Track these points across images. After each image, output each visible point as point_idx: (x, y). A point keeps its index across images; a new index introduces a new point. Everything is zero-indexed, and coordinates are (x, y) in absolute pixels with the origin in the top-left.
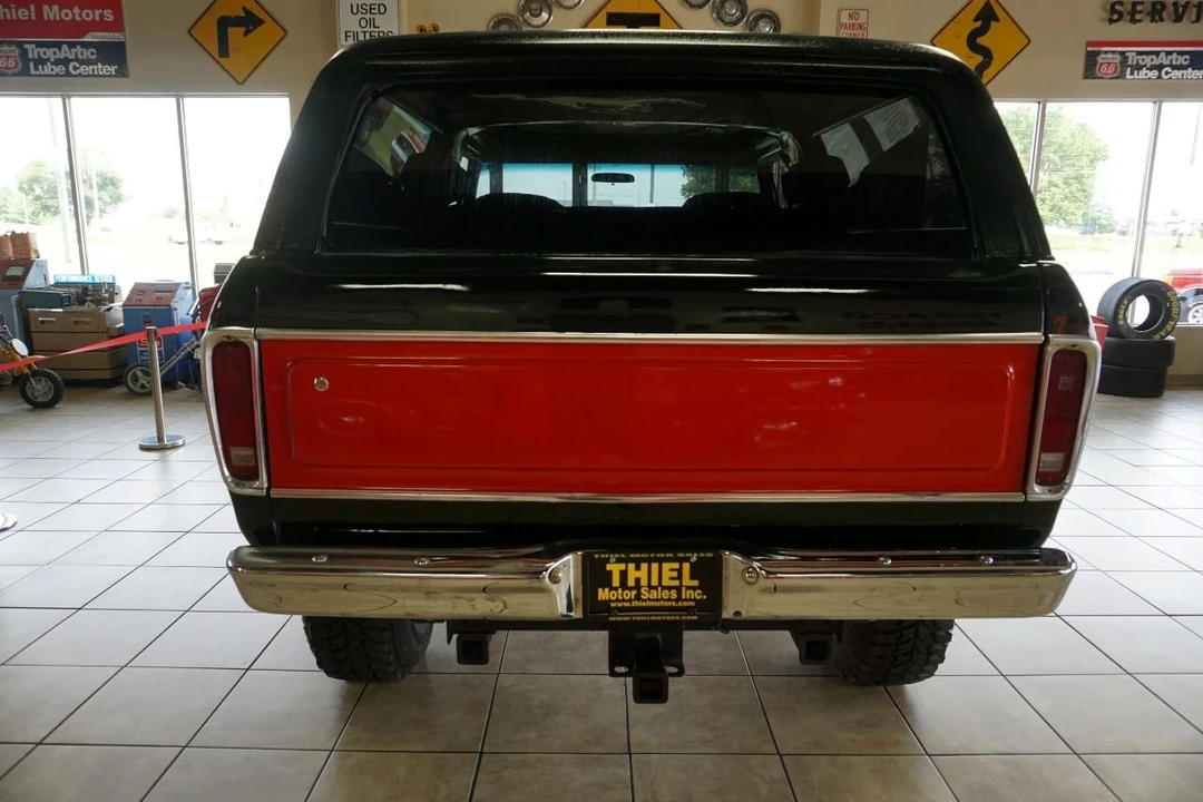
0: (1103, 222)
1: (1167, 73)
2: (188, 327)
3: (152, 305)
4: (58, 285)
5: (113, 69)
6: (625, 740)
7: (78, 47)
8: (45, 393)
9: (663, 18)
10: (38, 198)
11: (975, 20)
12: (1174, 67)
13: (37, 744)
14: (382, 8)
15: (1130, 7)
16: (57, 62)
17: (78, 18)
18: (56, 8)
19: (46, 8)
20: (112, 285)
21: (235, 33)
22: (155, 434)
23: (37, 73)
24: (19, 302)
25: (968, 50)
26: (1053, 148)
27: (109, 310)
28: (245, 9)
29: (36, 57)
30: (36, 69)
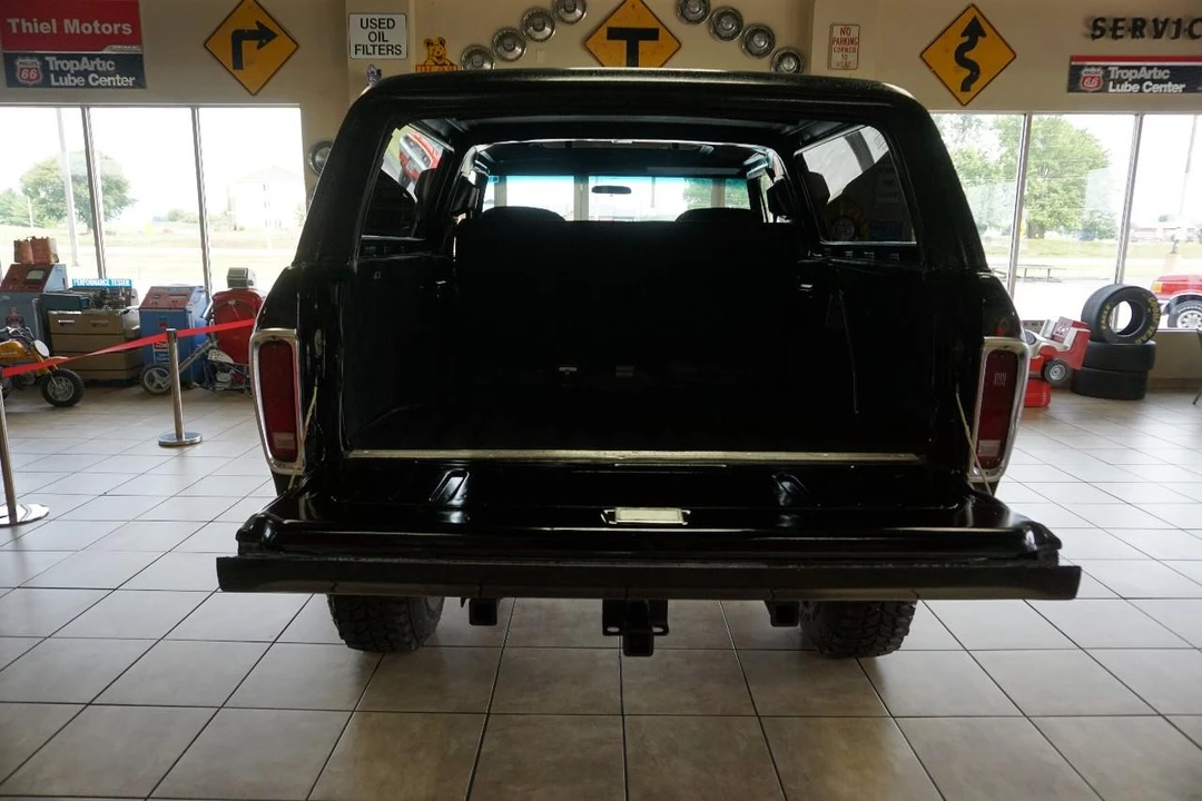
0: (1102, 227)
1: (1148, 87)
2: (203, 329)
3: (167, 307)
4: (76, 288)
5: (130, 80)
6: (619, 704)
7: (98, 59)
8: (66, 393)
9: (662, 32)
10: (43, 201)
11: (963, 35)
12: (1154, 81)
13: (88, 705)
14: (391, 22)
15: (1111, 24)
16: (77, 74)
17: (97, 32)
18: (76, 22)
19: (67, 22)
20: (129, 289)
21: (249, 47)
22: (174, 431)
23: (58, 84)
24: (39, 305)
25: (956, 64)
26: (1053, 155)
27: (125, 312)
28: (258, 23)
29: (57, 68)
30: (57, 80)
